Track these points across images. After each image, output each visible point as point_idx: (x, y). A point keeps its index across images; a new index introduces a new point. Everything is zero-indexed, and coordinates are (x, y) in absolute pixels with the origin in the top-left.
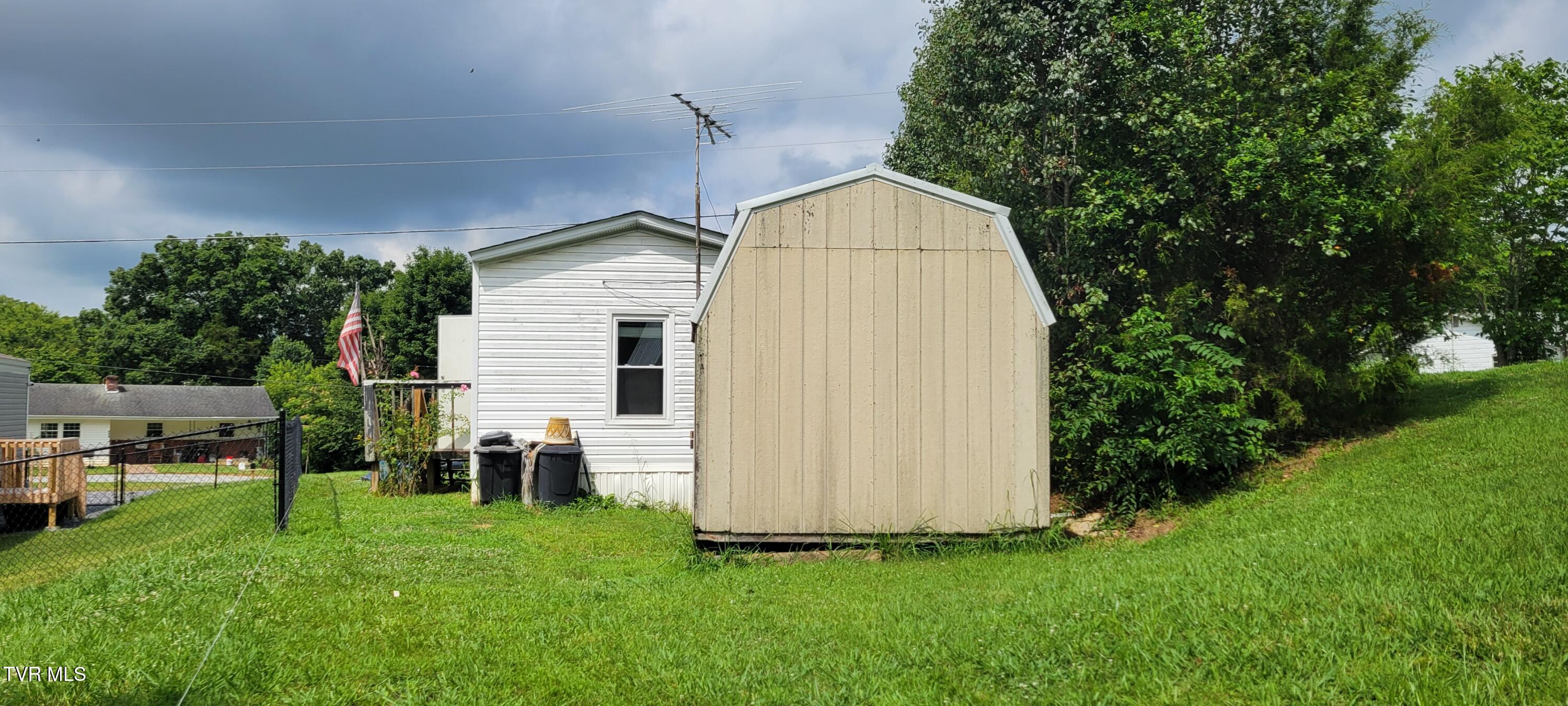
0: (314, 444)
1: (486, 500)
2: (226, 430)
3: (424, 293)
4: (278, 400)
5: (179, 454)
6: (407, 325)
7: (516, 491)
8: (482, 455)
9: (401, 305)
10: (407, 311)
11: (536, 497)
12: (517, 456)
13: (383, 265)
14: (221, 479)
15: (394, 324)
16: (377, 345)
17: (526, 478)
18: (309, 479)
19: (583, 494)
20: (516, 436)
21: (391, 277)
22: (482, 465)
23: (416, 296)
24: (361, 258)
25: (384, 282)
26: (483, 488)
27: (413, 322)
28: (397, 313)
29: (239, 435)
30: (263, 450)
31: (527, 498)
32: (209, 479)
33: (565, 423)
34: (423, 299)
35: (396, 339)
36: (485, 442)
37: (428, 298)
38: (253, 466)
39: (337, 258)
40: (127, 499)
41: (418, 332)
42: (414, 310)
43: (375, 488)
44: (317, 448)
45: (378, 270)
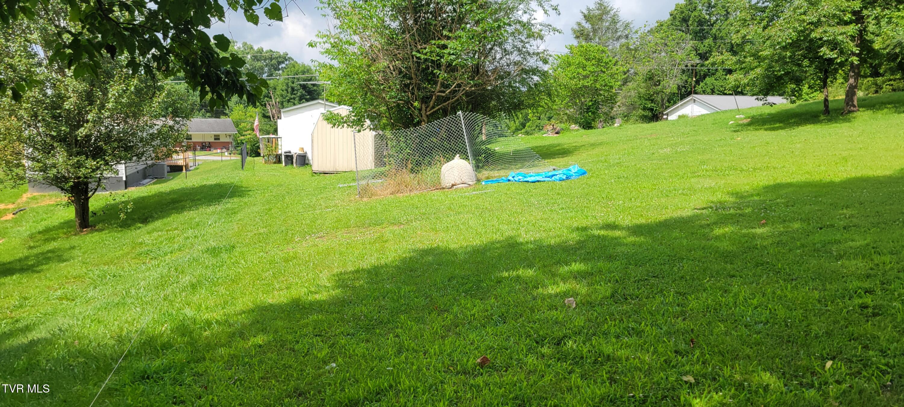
0: (253, 144)
1: (286, 165)
2: (217, 138)
3: (293, 83)
4: (237, 124)
5: (199, 147)
6: (287, 96)
7: (292, 163)
8: (285, 156)
9: (284, 87)
10: (287, 90)
11: (296, 165)
12: (292, 156)
13: (282, 54)
14: (224, 158)
15: (282, 95)
16: (276, 103)
17: (294, 160)
18: (249, 159)
19: (307, 164)
20: (292, 152)
21: (286, 60)
22: (285, 158)
23: (290, 84)
24: (271, 51)
25: (283, 62)
26: (285, 163)
27: (289, 95)
28: (283, 91)
29: (222, 140)
30: (232, 146)
31: (295, 165)
32: (219, 158)
33: (303, 149)
34: (293, 85)
35: (283, 102)
36: (285, 153)
37: (294, 85)
38: (230, 154)
39: (260, 51)
40: (197, 164)
41: (292, 99)
42: (290, 90)
43: (263, 162)
44: (254, 145)
45: (280, 57)
